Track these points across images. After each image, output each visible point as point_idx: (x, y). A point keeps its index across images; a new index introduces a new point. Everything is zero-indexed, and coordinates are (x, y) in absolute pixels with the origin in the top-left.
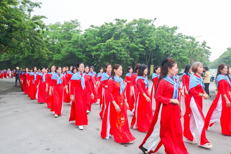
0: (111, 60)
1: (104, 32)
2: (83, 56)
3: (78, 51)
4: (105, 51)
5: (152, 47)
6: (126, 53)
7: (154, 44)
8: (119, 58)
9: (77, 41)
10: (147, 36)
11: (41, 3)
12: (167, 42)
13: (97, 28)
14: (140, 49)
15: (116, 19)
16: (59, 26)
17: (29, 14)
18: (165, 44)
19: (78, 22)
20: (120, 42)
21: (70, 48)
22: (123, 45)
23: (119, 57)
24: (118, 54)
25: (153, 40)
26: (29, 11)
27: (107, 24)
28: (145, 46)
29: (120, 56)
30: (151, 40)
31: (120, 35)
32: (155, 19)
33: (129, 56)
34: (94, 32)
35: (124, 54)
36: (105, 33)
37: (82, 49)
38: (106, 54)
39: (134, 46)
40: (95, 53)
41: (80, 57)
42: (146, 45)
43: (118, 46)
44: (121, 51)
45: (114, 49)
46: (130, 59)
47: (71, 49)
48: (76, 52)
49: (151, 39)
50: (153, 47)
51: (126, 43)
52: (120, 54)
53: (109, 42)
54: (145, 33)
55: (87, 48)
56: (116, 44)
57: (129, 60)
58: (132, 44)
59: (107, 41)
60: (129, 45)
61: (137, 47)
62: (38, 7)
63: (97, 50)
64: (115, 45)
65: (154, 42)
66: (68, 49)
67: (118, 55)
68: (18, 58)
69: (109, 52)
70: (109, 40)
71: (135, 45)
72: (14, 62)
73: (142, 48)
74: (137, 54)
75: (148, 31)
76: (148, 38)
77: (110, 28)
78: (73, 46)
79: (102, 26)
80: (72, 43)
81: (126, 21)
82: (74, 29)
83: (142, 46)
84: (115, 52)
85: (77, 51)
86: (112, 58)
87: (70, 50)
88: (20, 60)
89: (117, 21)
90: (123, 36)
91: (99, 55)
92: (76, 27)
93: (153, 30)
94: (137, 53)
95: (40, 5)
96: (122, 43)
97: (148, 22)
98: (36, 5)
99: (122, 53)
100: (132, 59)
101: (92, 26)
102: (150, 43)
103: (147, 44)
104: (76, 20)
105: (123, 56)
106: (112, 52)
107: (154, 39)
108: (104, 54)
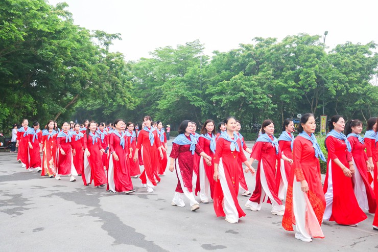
0: (240, 110)
1: (234, 61)
2: (202, 103)
3: (195, 95)
4: (231, 94)
5: (310, 85)
6: (266, 96)
7: (314, 80)
8: (253, 106)
9: (192, 78)
10: (305, 65)
11: (120, 34)
12: (343, 73)
13: (224, 55)
14: (290, 89)
15: (256, 38)
16: (170, 51)
17: (107, 48)
18: (338, 79)
19: (200, 44)
20: (256, 78)
21: (180, 91)
22: (261, 84)
23: (252, 103)
24: (251, 99)
25: (311, 74)
26: (106, 44)
27: (243, 46)
28: (299, 85)
29: (254, 102)
30: (308, 73)
31: (260, 66)
32: (326, 33)
33: (271, 102)
34: (219, 62)
35: (261, 99)
36: (236, 64)
37: (200, 92)
38: (232, 99)
39: (279, 85)
40: (215, 98)
41: (196, 104)
42: (300, 83)
43: (251, 86)
44: (255, 93)
45: (243, 90)
46: (272, 105)
47: (182, 91)
48: (190, 95)
49: (308, 71)
50: (312, 85)
51: (267, 79)
52: (255, 99)
53: (234, 79)
54: (301, 61)
55: (207, 90)
56: (247, 83)
57: (270, 108)
58: (276, 81)
59: (234, 77)
60: (271, 82)
61: (286, 85)
62: (117, 39)
63: (221, 93)
64: (246, 85)
65: (314, 76)
66: (177, 92)
67: (250, 101)
68: (111, 105)
69: (233, 97)
70: (236, 76)
71: (281, 83)
72: (107, 112)
73: (294, 87)
74: (285, 98)
75: (307, 57)
76: (305, 69)
77: (243, 54)
78: (185, 87)
79: (231, 53)
80: (185, 82)
81: (275, 40)
82: (196, 56)
83: (294, 84)
84: (244, 95)
85: (193, 94)
86: (241, 105)
87: (180, 94)
88: (114, 109)
89: (258, 42)
90: (263, 67)
91: (221, 100)
92: (198, 51)
93: (314, 55)
94: (284, 96)
95: (119, 36)
96: (260, 79)
97: (310, 40)
98: (115, 36)
99: (257, 96)
100: (276, 106)
101: (216, 52)
102: (306, 78)
103: (300, 80)
104: (197, 41)
105: (259, 102)
106: (238, 96)
107: (312, 71)
108: (227, 99)
